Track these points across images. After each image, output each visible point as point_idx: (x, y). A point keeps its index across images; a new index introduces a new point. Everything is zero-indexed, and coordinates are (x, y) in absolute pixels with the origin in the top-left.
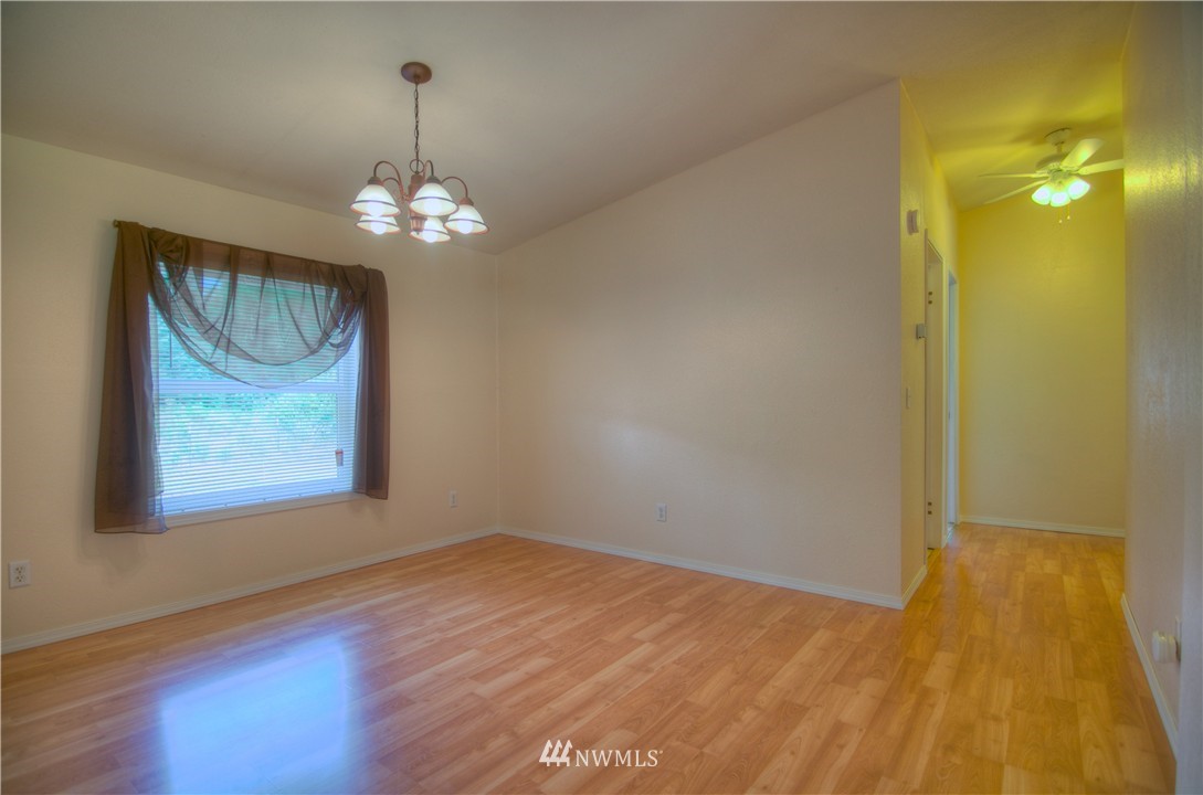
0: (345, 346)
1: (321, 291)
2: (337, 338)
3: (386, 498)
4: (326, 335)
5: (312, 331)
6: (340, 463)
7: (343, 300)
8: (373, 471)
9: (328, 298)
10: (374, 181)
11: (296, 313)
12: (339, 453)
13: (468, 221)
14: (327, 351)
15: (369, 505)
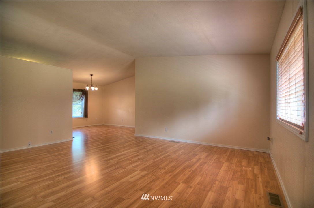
0: (82, 99)
1: (80, 93)
2: (82, 98)
3: (87, 118)
4: (80, 98)
5: (79, 97)
6: (82, 114)
7: (82, 94)
8: (86, 115)
9: (81, 93)
10: (87, 86)
11: (77, 95)
12: (82, 112)
13: (96, 89)
14: (81, 100)
15: (85, 119)
